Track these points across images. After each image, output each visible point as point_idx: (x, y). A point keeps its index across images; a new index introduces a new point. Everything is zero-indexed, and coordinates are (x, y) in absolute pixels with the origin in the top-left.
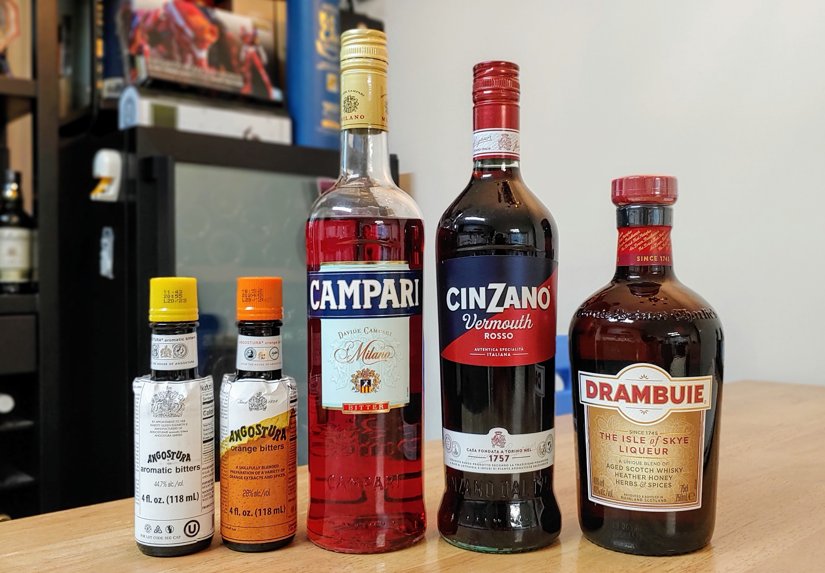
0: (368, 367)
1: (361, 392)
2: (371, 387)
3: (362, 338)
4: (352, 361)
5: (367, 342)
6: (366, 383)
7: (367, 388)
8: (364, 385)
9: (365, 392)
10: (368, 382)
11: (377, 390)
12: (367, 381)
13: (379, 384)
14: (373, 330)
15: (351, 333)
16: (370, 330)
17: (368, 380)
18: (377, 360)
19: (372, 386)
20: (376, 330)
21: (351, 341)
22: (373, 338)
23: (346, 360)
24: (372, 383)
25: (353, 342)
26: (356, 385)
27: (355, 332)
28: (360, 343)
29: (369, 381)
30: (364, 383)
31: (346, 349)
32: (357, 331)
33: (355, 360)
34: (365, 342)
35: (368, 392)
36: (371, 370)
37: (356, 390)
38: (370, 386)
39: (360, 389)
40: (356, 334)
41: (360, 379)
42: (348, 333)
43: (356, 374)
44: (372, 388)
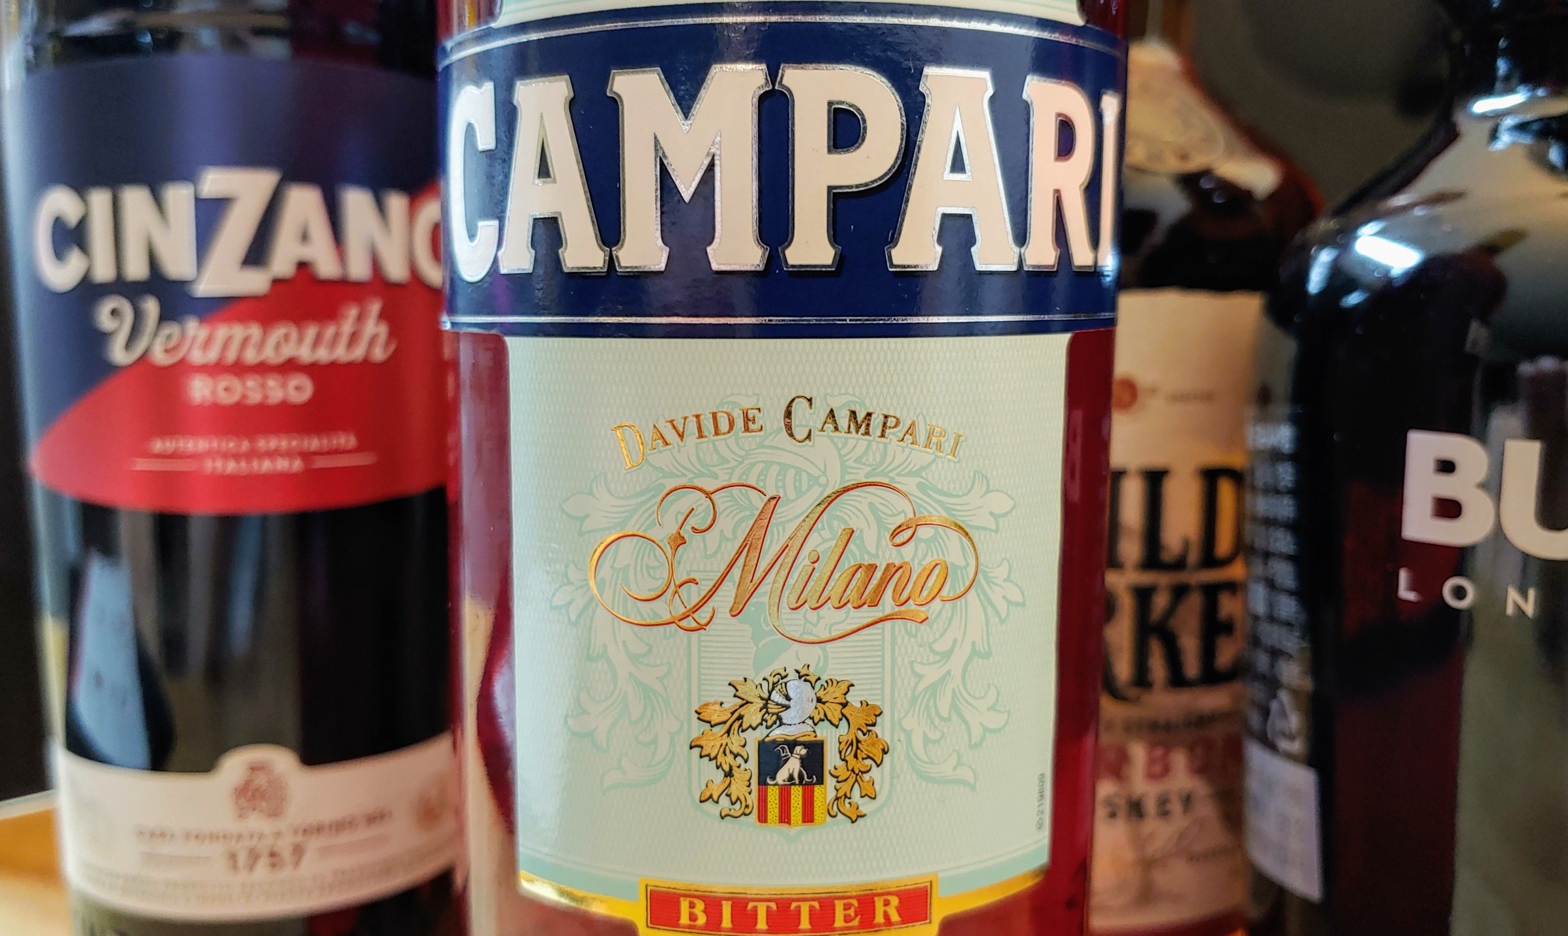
0: (810, 656)
1: (763, 818)
2: (825, 793)
3: (775, 469)
4: (703, 616)
5: (800, 494)
6: (793, 766)
7: (797, 793)
8: (782, 776)
9: (785, 817)
10: (802, 759)
11: (866, 806)
12: (801, 751)
13: (875, 772)
14: (843, 420)
15: (701, 436)
16: (824, 413)
17: (805, 745)
18: (868, 614)
19: (830, 782)
20: (861, 416)
21: (697, 483)
22: (844, 470)
23: (662, 610)
24: (831, 759)
25: (708, 495)
26: (729, 774)
27: (724, 425)
28: (759, 502)
29: (815, 752)
30: (780, 763)
31: (663, 533)
32: (739, 423)
33: (723, 614)
34: (792, 495)
35: (808, 817)
36: (825, 678)
37: (724, 801)
38: (821, 781)
39: (753, 800)
40: (731, 439)
41: (753, 738)
42: (681, 436)
43: (731, 703)
44: (831, 794)
